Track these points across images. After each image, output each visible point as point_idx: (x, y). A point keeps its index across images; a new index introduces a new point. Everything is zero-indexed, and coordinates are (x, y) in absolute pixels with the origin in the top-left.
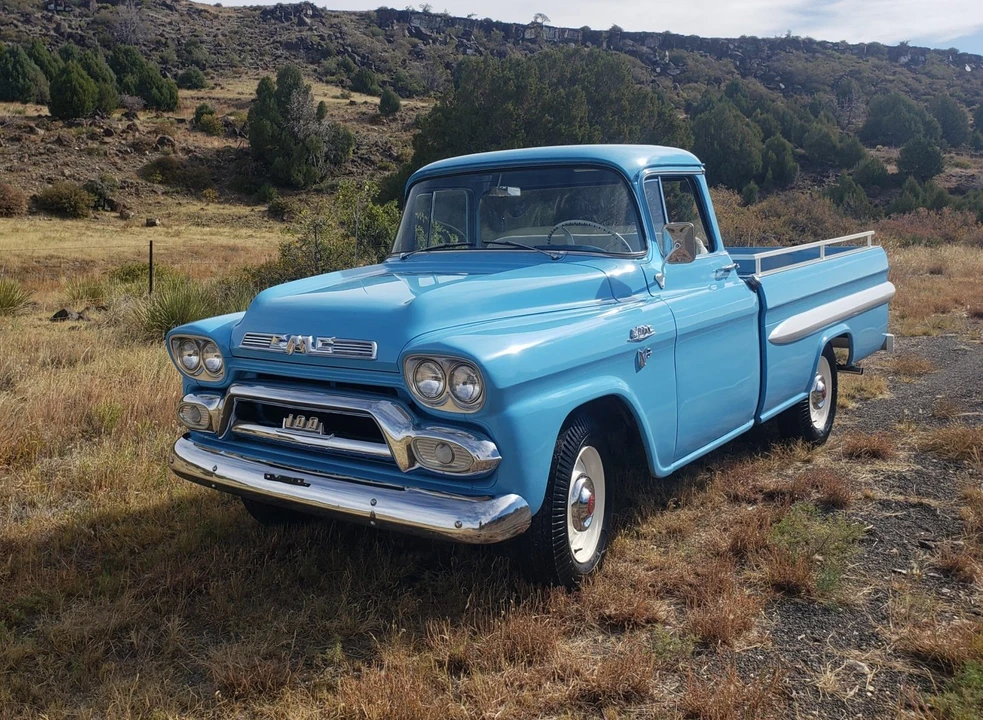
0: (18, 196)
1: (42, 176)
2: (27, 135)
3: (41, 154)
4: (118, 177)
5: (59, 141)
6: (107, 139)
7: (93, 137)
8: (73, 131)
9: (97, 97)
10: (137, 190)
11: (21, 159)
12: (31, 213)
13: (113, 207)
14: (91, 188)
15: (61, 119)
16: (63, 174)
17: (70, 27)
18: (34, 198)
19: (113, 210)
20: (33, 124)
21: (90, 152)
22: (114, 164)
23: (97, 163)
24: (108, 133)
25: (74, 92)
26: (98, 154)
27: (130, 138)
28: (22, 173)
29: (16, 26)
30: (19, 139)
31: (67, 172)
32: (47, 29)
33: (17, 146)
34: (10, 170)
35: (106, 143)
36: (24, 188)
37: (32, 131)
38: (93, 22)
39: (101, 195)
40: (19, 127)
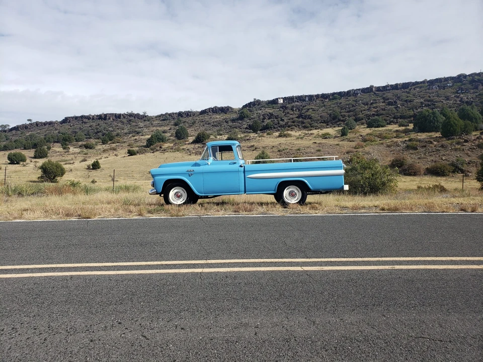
0: (420, 168)
1: (432, 160)
2: (429, 145)
3: (433, 151)
4: (467, 159)
5: (442, 146)
6: (465, 144)
7: (458, 143)
8: (449, 142)
9: (463, 127)
10: (477, 164)
11: (425, 154)
12: (425, 174)
13: (462, 171)
14: (453, 164)
15: (445, 137)
16: (442, 159)
17: (467, 98)
18: (427, 169)
19: (462, 173)
20: (432, 140)
21: (456, 150)
22: (467, 154)
23: (458, 154)
24: (466, 141)
25: (452, 126)
26: (460, 150)
27: (477, 142)
28: (424, 159)
29: (442, 102)
30: (425, 146)
31: (444, 158)
32: (456, 101)
33: (424, 149)
34: (419, 158)
35: (464, 145)
36: (424, 165)
37: (431, 143)
38: (479, 95)
39: (457, 167)
40: (426, 142)
